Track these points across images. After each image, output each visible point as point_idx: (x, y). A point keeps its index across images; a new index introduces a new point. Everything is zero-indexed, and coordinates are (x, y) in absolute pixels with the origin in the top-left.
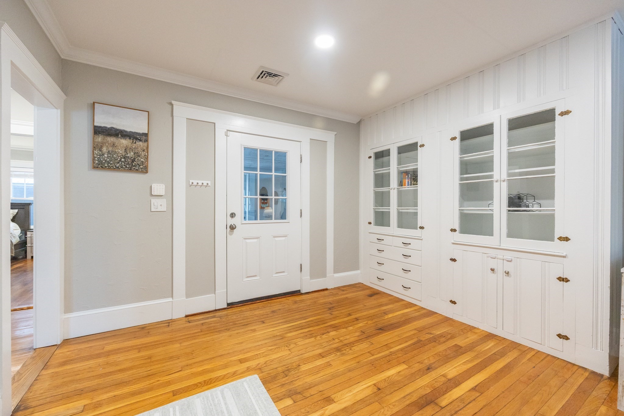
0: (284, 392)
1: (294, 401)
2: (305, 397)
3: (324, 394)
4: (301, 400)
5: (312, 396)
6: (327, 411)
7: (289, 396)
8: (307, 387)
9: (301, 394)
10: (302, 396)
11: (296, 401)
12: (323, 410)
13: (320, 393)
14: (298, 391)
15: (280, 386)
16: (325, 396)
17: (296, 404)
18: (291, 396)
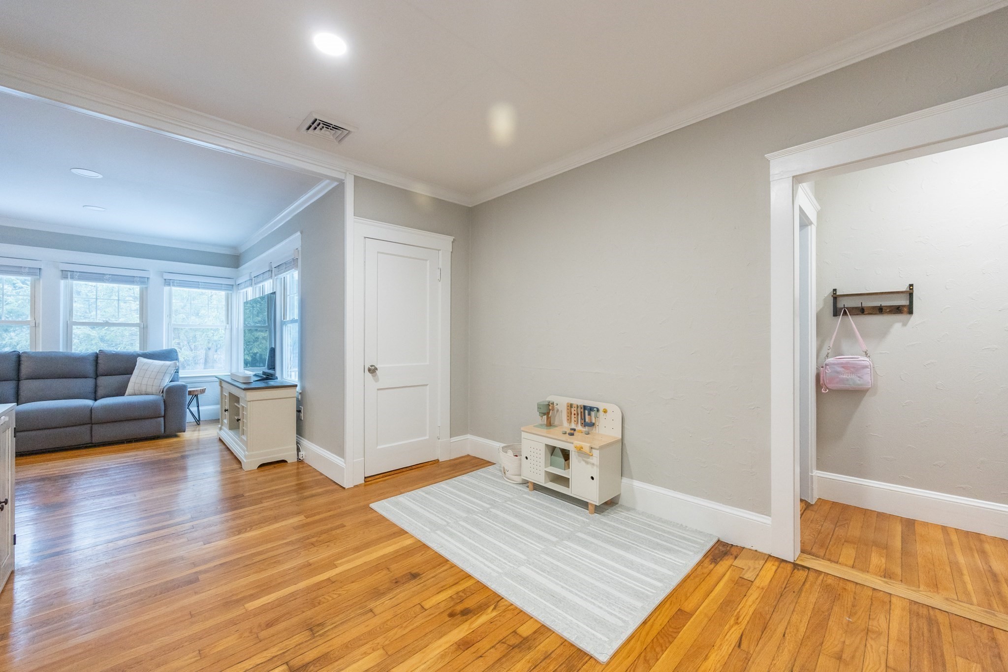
0: (537, 643)
1: (516, 633)
2: (503, 643)
3: (474, 653)
4: (506, 637)
5: (493, 645)
6: (466, 628)
7: (526, 639)
8: (504, 660)
9: (511, 646)
10: (508, 642)
11: (513, 634)
12: (472, 629)
13: (480, 654)
14: (516, 650)
15: (551, 653)
16: (472, 649)
17: (511, 631)
18: (524, 639)
